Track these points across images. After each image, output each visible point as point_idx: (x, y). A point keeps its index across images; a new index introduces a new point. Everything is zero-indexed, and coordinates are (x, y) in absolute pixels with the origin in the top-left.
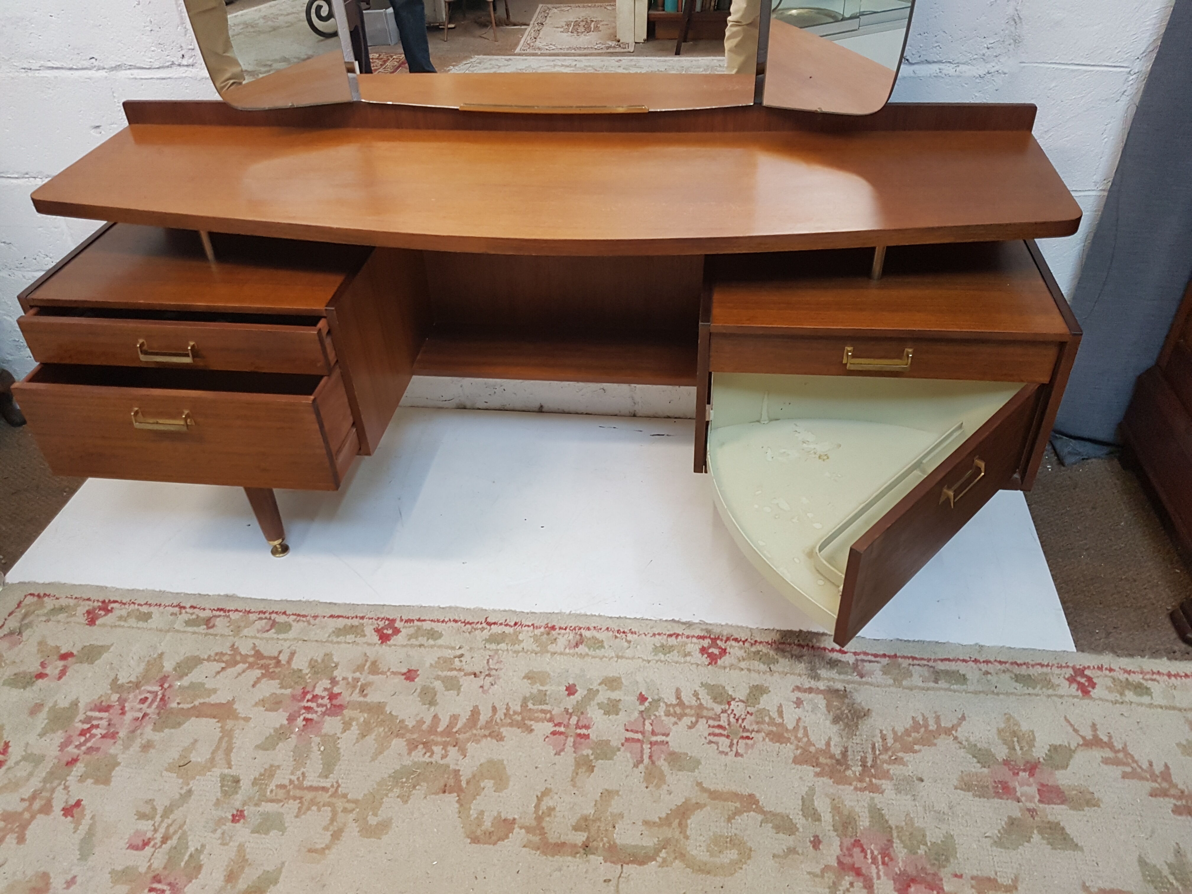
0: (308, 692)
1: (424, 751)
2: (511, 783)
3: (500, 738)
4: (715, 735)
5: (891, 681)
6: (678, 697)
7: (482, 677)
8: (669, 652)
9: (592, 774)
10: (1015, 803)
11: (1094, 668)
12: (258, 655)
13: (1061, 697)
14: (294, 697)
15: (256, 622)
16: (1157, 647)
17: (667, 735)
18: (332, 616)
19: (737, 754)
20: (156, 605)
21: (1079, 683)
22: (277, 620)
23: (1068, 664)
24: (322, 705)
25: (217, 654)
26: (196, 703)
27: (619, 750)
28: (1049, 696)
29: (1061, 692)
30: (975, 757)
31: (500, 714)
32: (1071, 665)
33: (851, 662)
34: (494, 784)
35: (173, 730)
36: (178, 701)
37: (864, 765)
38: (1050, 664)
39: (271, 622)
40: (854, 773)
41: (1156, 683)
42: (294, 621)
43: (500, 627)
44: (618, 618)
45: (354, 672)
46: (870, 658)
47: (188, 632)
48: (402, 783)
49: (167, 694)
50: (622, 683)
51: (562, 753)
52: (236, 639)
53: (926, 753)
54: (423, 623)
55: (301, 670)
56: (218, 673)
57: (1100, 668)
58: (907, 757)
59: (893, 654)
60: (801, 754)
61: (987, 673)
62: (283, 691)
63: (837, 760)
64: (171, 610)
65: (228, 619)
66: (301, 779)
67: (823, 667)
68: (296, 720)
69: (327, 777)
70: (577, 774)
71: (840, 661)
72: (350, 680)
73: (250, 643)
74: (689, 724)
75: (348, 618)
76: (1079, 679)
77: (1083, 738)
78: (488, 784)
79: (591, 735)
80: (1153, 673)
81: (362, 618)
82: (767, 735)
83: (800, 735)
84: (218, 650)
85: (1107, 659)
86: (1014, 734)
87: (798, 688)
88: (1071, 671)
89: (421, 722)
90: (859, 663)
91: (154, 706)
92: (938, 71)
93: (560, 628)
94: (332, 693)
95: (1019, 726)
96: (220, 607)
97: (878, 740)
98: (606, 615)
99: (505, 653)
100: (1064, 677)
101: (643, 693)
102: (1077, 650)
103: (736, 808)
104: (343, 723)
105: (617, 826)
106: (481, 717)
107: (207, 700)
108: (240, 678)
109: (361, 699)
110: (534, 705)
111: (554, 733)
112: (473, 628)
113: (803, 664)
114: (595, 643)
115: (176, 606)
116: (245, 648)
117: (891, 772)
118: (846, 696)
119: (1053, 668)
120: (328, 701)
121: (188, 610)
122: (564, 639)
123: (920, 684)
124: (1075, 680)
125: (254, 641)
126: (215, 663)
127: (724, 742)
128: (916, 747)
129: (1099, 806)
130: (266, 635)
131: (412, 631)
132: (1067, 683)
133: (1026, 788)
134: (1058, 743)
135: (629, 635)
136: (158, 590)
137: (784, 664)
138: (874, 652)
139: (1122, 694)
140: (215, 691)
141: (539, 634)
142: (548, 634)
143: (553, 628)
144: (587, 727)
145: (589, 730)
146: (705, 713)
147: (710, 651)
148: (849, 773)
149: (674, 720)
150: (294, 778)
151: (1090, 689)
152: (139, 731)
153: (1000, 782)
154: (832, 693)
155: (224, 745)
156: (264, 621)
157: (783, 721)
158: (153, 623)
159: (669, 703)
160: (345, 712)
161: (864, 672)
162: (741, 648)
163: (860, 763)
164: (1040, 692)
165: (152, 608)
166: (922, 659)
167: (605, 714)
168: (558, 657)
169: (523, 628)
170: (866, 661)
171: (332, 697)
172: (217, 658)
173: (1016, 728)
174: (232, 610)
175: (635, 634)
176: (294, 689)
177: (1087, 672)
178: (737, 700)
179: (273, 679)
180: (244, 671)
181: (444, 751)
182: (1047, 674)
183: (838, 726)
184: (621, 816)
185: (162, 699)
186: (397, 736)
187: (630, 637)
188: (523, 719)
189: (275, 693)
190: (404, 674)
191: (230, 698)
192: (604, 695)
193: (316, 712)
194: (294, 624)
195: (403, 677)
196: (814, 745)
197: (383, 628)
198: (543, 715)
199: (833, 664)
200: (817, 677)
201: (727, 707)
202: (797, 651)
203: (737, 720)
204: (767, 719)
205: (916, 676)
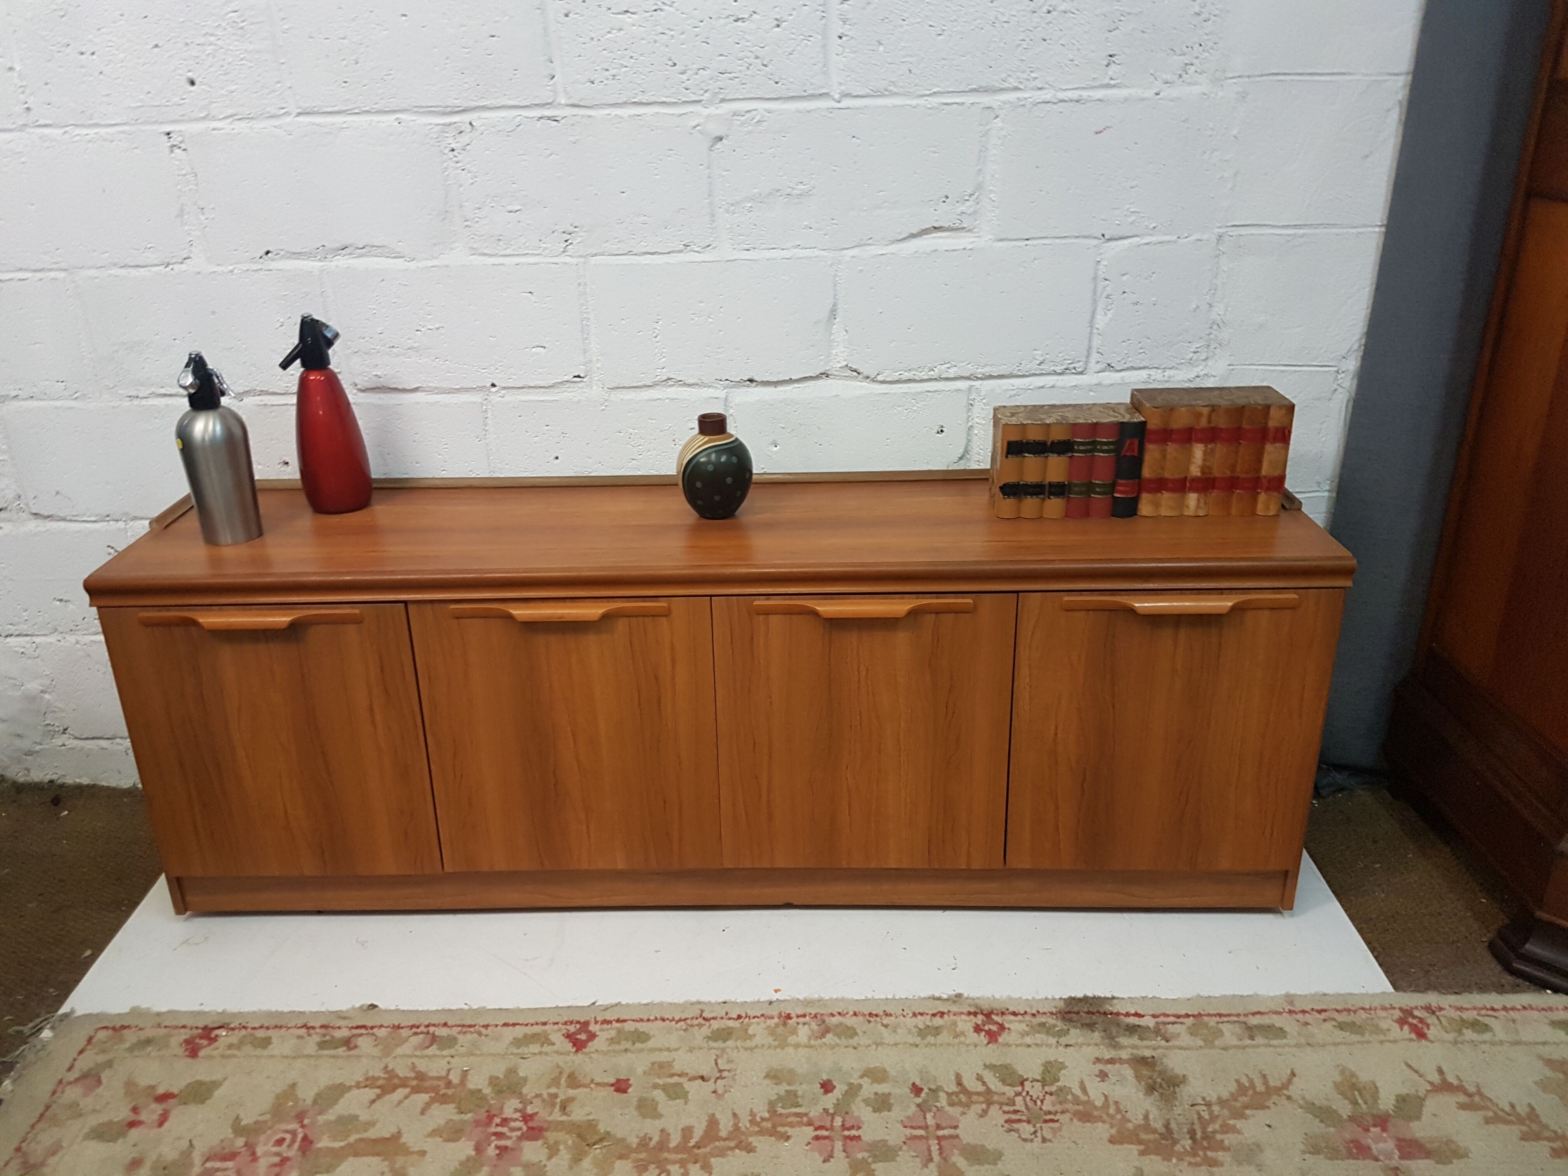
0: (494, 1115)
1: (658, 1171)
3: (750, 1149)
4: (1012, 1121)
5: (1202, 1043)
6: (960, 1084)
7: (713, 1080)
8: (937, 1034)
10: (1374, 1162)
11: (1422, 1008)
12: (421, 1076)
13: (1395, 1042)
14: (477, 1123)
15: (410, 1038)
17: (956, 1127)
18: (506, 1025)
19: (1044, 1141)
20: (275, 1027)
21: (1411, 1025)
22: (437, 1034)
23: (1393, 1006)
24: (513, 1130)
25: (367, 1079)
26: (351, 1140)
27: (901, 1149)
28: (1382, 1042)
29: (1393, 1036)
30: (1318, 1117)
31: (744, 1122)
32: (1396, 1006)
33: (1151, 1026)
36: (326, 1139)
37: (1193, 1138)
38: (1373, 1008)
39: (430, 1037)
41: (1494, 1019)
43: (722, 1021)
44: (865, 1000)
45: (549, 1087)
46: (1172, 1019)
47: (324, 1056)
49: (310, 1131)
50: (888, 1074)
51: (832, 1160)
52: (389, 1059)
53: (1260, 1117)
54: (624, 1024)
55: (480, 1091)
56: (373, 1101)
57: (1430, 1008)
58: (1239, 1124)
59: (1196, 1013)
60: (1118, 1133)
62: (462, 1116)
63: (1161, 1134)
64: (296, 1032)
65: (374, 1038)
67: (1122, 1035)
68: (486, 1148)
71: (1139, 1026)
72: (545, 1096)
73: (408, 1062)
74: (980, 1112)
75: (527, 1025)
76: (1411, 1020)
77: (1431, 1083)
79: (863, 1137)
80: (1487, 1009)
81: (545, 1024)
82: (1074, 1115)
83: (1112, 1111)
84: (369, 1073)
85: (1433, 998)
86: (1354, 1087)
87: (1098, 1060)
88: (1397, 1014)
89: (646, 1139)
90: (1161, 1027)
91: (296, 1145)
93: (798, 1016)
94: (525, 1113)
95: (1357, 1078)
96: (360, 1024)
97: (1202, 1107)
99: (736, 1051)
100: (1393, 1020)
101: (917, 1083)
102: (1396, 991)
104: (548, 1148)
106: (721, 1127)
107: (364, 1135)
108: (402, 1106)
109: (564, 1118)
110: (784, 1108)
111: (816, 1138)
112: (687, 1025)
113: (1097, 1034)
114: (844, 1031)
115: (302, 1027)
116: (402, 1069)
117: (1226, 1142)
118: (1155, 1064)
119: (1377, 1011)
120: (523, 1123)
121: (318, 1030)
122: (804, 1029)
123: (1235, 1042)
124: (1407, 1023)
125: (414, 1060)
126: (367, 1089)
127: (1025, 1129)
128: (1247, 1112)
129: (1468, 1157)
130: (427, 1052)
131: (613, 1033)
132: (1397, 1026)
133: (1381, 1145)
134: (1404, 1091)
135: (884, 1018)
136: (274, 1011)
137: (1076, 1035)
139: (1460, 1033)
140: (372, 1124)
141: (773, 1025)
142: (785, 1024)
143: (789, 1017)
144: (855, 1127)
145: (860, 1131)
146: (995, 1098)
147: (986, 1027)
148: (1178, 1148)
149: (960, 1109)
151: (1424, 1030)
153: (1352, 1141)
154: (1139, 1062)
156: (422, 1036)
157: (1089, 1098)
158: (275, 1049)
159: (949, 1092)
160: (547, 1134)
161: (1167, 1035)
162: (1021, 1022)
163: (1188, 1136)
164: (1371, 1039)
165: (270, 1030)
166: (1229, 1015)
167: (874, 1111)
168: (802, 1050)
169: (751, 1020)
170: (1169, 1023)
171: (527, 1118)
172: (368, 1083)
173: (1354, 1080)
174: (375, 1027)
175: (891, 1015)
176: (475, 1113)
177: (1416, 1013)
178: (1031, 1079)
179: (446, 1103)
180: (406, 1097)
181: (682, 1170)
182: (1372, 1019)
183: (1153, 1097)
185: (303, 1138)
186: (620, 1157)
187: (885, 1020)
188: (774, 1126)
189: (451, 1120)
190: (612, 1085)
191: (394, 1130)
192: (869, 1089)
193: (510, 1138)
194: (460, 1037)
195: (613, 1088)
196: (1130, 1121)
197: (575, 1033)
198: (798, 1119)
199: (1132, 1030)
200: (1116, 1046)
201: (1019, 1089)
202: (1087, 1019)
203: (1035, 1102)
204: (1070, 1097)
205: (1227, 1034)
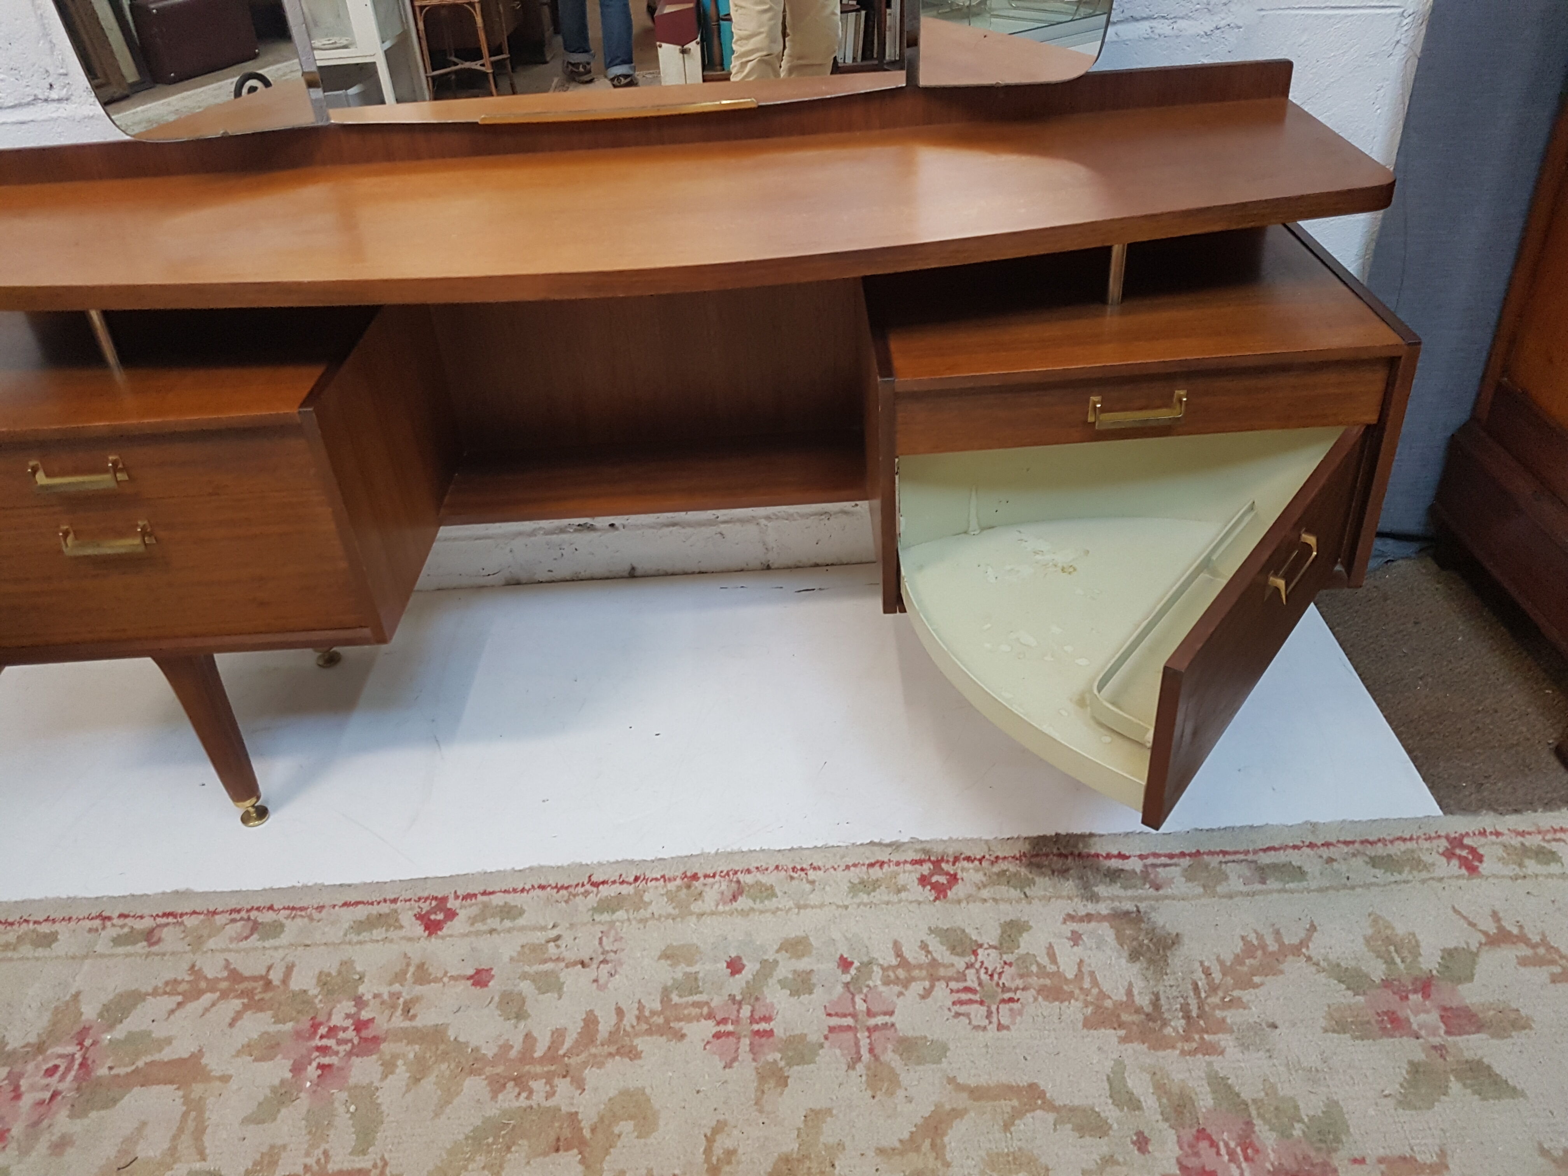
1: (517, 1090)
2: (662, 1123)
3: (633, 1054)
4: (961, 1003)
5: (1201, 890)
6: (899, 954)
7: (594, 966)
8: (874, 890)
9: (786, 1090)
10: (1414, 1041)
11: (1474, 834)
12: (235, 976)
13: (1441, 879)
14: (298, 1035)
15: (227, 927)
16: (1549, 795)
17: (891, 1013)
18: (345, 904)
19: (1000, 1027)
20: (63, 919)
21: (1460, 857)
22: (260, 920)
23: (1439, 833)
24: (345, 1041)
25: (167, 983)
26: (140, 1063)
27: (821, 1046)
28: (1423, 881)
29: (1438, 873)
30: (1343, 982)
31: (630, 1019)
32: (1443, 834)
33: (1138, 870)
34: (635, 1126)
35: (103, 1113)
36: (109, 1063)
37: (1187, 1017)
38: (1415, 837)
39: (251, 924)
40: (1175, 1029)
41: (1562, 844)
42: (287, 918)
43: (613, 886)
44: (790, 850)
45: (391, 984)
46: (1164, 860)
47: (117, 955)
48: (488, 1145)
49: (91, 1055)
50: (811, 945)
51: (736, 1064)
52: (197, 956)
53: (1272, 985)
54: (492, 897)
55: (305, 991)
56: (172, 1011)
57: (1483, 833)
58: (1246, 995)
59: (1194, 851)
60: (1094, 1013)
61: (1330, 860)
62: (280, 1027)
63: (1147, 1015)
64: (88, 924)
65: (182, 928)
66: (323, 1161)
67: (1101, 881)
68: (306, 1069)
69: (364, 1152)
70: (763, 1092)
71: (1122, 870)
72: (386, 997)
73: (220, 959)
74: (921, 992)
75: (372, 904)
76: (1458, 851)
77: (1485, 934)
78: (626, 1127)
79: (775, 1030)
80: (1555, 831)
81: (394, 901)
82: (1039, 992)
83: (1087, 985)
84: (170, 976)
85: (1487, 820)
86: (1388, 941)
87: (1070, 918)
88: (1444, 844)
89: (506, 1047)
90: (1150, 870)
91: (70, 1076)
92: (1149, 30)
93: (706, 876)
94: (359, 1019)
95: (1393, 929)
96: (168, 911)
97: (1199, 975)
98: (772, 848)
99: (626, 924)
100: (1438, 852)
101: (845, 956)
102: (1445, 813)
103: (1013, 1107)
104: (382, 1065)
105: (836, 1164)
106: (600, 1027)
107: (157, 1057)
108: (208, 1015)
109: (407, 1024)
110: (680, 996)
111: (717, 1036)
112: (570, 893)
113: (1071, 882)
114: (761, 892)
115: (97, 917)
116: (212, 968)
117: (1229, 1021)
118: (1141, 920)
119: (1420, 841)
120: (354, 1033)
121: (116, 921)
122: (713, 892)
123: (1242, 888)
124: (1454, 854)
125: (226, 955)
126: (166, 997)
127: (977, 1012)
128: (1257, 979)
129: (1531, 1028)
130: (244, 944)
131: (475, 910)
132: (1444, 860)
133: (1423, 1017)
134: (1451, 945)
135: (811, 872)
136: (65, 896)
137: (1043, 885)
138: (1168, 852)
139: (1521, 865)
140: (169, 1041)
141: (674, 889)
142: (689, 887)
143: (695, 877)
144: (767, 1019)
145: (772, 1023)
146: (942, 972)
147: (934, 879)
148: (1168, 1031)
149: (897, 989)
150: (311, 1161)
151: (1476, 863)
152: (45, 1123)
153: (1385, 1013)
154: (1120, 918)
155: (191, 1124)
156: (239, 924)
157: (1058, 968)
158: (59, 948)
159: (886, 965)
160: (383, 1046)
161: (1159, 882)
162: (977, 870)
163: (1181, 1014)
164: (1410, 877)
165: (57, 924)
166: (1236, 853)
167: (791, 995)
168: (708, 920)
169: (649, 884)
170: (1159, 867)
171: (360, 1026)
172: (168, 989)
173: (1389, 932)
174: (187, 914)
175: (820, 869)
176: (298, 1021)
177: (1467, 841)
178: (986, 946)
179: (262, 1010)
180: (213, 1005)
181: (548, 1088)
182: (1413, 851)
183: (1138, 965)
184: (841, 1145)
185: (82, 1065)
186: (472, 1072)
187: (812, 875)
188: (667, 1021)
189: (266, 1033)
190: (470, 977)
191: (194, 1049)
192: (786, 967)
193: (337, 1053)
194: (288, 922)
195: (471, 982)
196: (1110, 998)
197: (428, 913)
198: (698, 1010)
199: (1114, 875)
200: (1094, 898)
201: (973, 958)
202: (1058, 863)
203: (991, 976)
204: (1034, 968)
205: (1233, 877)
